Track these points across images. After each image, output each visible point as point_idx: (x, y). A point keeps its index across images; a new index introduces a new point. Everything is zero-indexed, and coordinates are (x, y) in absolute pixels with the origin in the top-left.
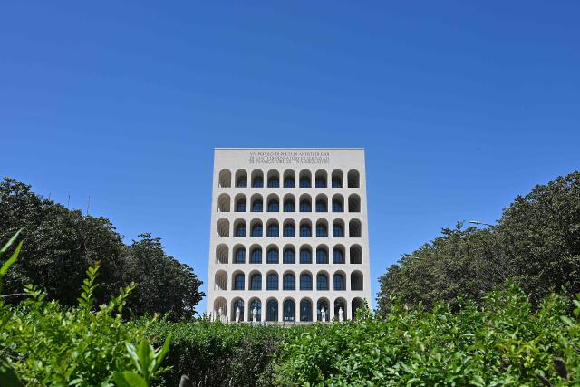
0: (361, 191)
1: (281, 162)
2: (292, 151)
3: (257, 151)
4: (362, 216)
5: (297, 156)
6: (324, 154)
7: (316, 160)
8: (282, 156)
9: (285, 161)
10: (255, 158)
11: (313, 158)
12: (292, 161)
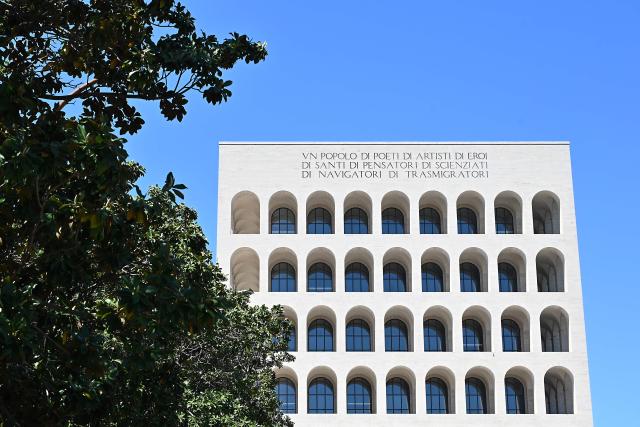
0: (565, 241)
1: (374, 174)
2: (399, 149)
3: (319, 149)
4: (570, 300)
5: (413, 161)
6: (477, 156)
7: (458, 171)
8: (377, 160)
9: (385, 172)
10: (313, 166)
11: (449, 165)
12: (402, 173)
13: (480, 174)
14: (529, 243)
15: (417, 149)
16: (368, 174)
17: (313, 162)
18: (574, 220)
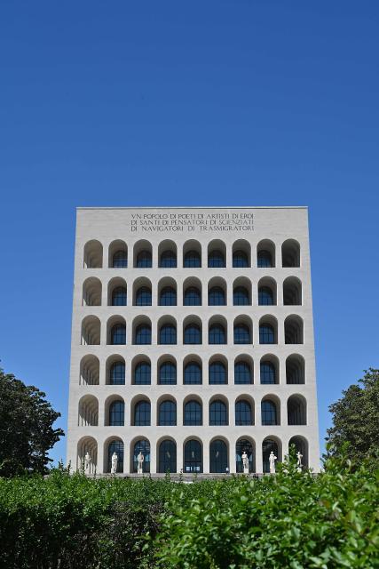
0: (302, 273)
1: (178, 228)
2: (196, 211)
4: (304, 311)
5: (204, 219)
6: (246, 216)
7: (233, 226)
8: (181, 219)
9: (186, 227)
10: (139, 223)
11: (228, 222)
12: (197, 228)
13: (248, 228)
14: (279, 274)
15: (207, 212)
16: (175, 228)
17: (139, 220)
18: (309, 258)
